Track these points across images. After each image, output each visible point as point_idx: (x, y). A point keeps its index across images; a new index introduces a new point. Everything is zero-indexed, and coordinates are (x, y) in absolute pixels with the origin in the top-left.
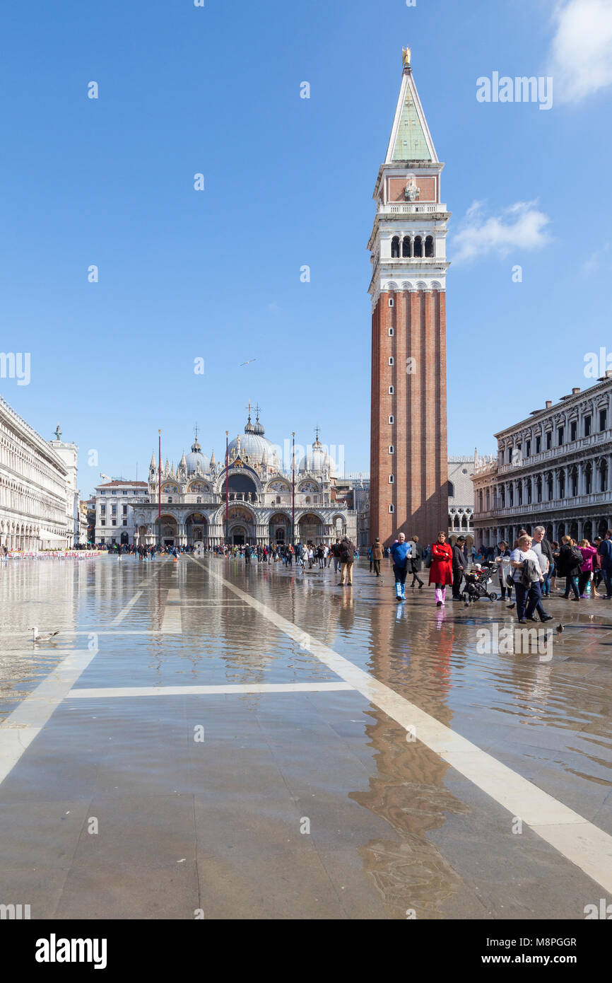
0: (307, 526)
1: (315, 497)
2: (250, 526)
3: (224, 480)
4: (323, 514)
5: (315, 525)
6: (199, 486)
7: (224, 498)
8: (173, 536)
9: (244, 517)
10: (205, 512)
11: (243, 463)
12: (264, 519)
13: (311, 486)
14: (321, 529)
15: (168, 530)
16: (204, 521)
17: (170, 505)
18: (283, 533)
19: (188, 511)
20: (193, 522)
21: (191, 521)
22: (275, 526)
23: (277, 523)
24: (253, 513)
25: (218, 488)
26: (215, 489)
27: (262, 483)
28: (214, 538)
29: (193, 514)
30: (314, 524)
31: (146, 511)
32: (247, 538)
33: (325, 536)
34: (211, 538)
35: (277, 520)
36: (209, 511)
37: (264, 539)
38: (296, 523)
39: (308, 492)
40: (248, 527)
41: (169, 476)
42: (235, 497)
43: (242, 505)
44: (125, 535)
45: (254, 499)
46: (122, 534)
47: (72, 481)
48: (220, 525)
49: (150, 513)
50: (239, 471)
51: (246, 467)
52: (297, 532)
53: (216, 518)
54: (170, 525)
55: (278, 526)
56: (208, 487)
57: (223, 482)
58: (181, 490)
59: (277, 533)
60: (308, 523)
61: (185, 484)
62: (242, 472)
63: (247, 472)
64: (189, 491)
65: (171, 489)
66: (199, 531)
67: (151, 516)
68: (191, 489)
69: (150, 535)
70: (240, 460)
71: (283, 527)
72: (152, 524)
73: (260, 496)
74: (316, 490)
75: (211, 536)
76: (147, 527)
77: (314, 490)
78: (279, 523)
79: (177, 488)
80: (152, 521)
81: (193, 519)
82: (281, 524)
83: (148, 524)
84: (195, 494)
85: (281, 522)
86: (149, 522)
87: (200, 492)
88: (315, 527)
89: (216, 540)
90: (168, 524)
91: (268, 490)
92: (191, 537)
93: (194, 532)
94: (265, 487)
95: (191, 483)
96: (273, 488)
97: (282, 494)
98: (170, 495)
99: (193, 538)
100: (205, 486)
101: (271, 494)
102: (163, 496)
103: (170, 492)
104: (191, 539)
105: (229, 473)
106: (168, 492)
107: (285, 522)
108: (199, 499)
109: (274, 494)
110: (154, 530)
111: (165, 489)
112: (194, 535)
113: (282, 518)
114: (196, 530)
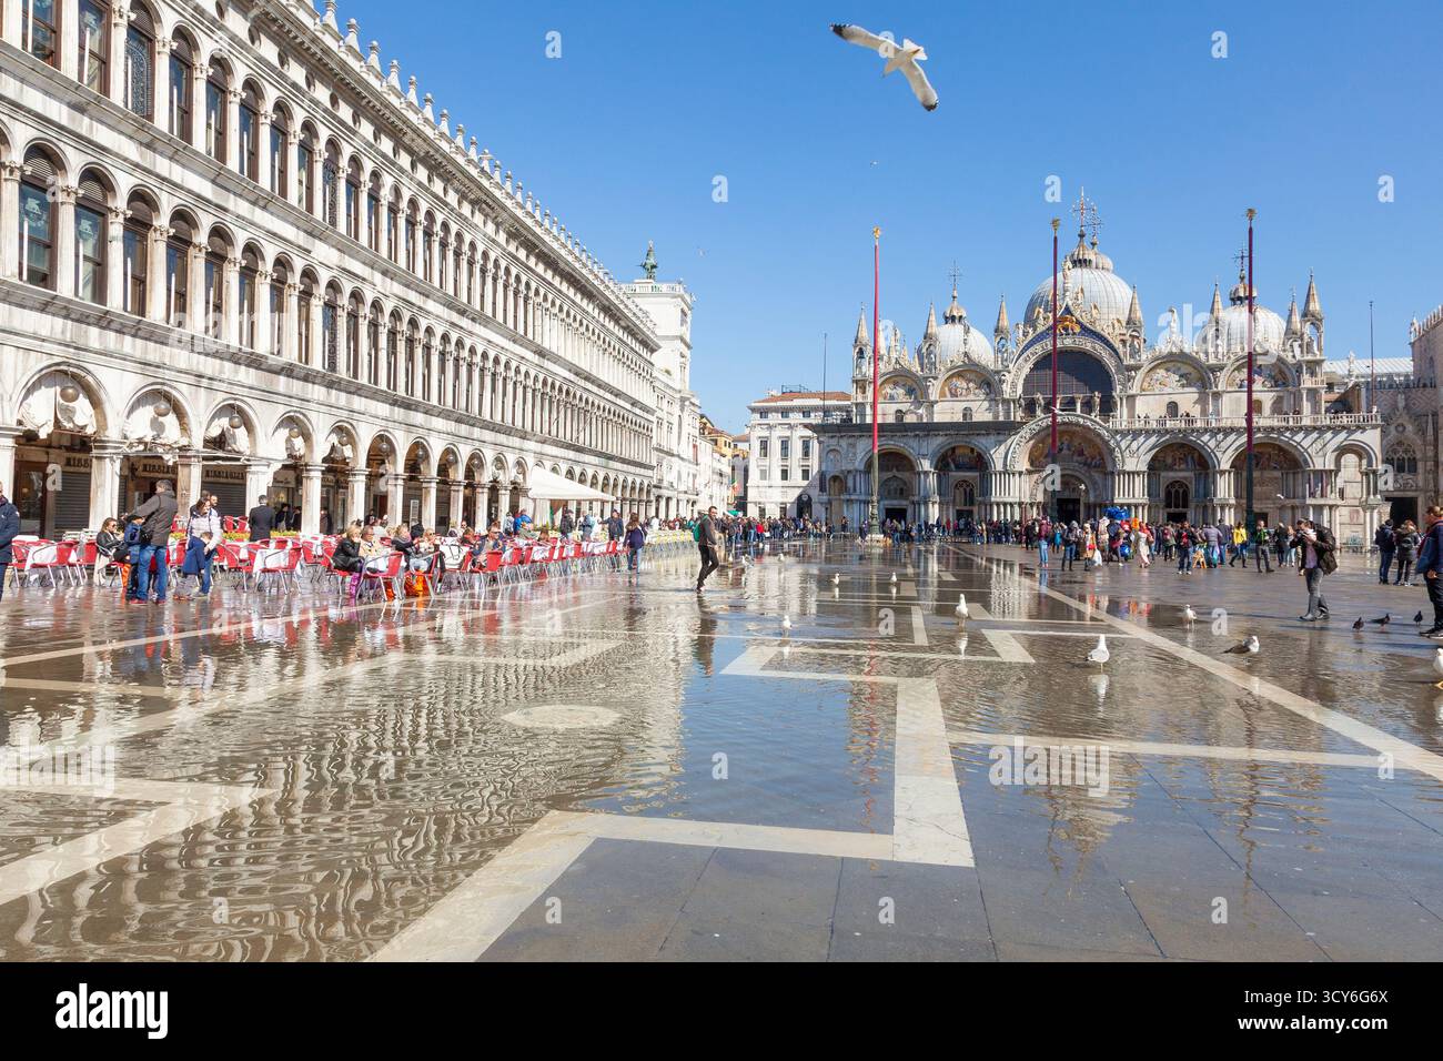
0: (1256, 473)
1: (1278, 400)
2: (1097, 476)
3: (1030, 365)
4: (1305, 444)
5: (1277, 474)
6: (968, 383)
7: (1030, 408)
8: (907, 499)
9: (1081, 453)
10: (981, 442)
11: (1078, 322)
12: (1135, 458)
13: (1267, 372)
14: (1297, 480)
15: (894, 485)
16: (980, 463)
17: (900, 428)
18: (1186, 494)
19: (940, 440)
20: (953, 466)
21: (948, 464)
22: (1163, 474)
23: (1170, 468)
24: (1107, 443)
25: (1014, 385)
26: (1006, 388)
27: (1130, 368)
28: (1005, 504)
29: (953, 449)
30: (1275, 468)
31: (844, 443)
32: (1088, 506)
33: (1309, 501)
34: (998, 504)
35: (1169, 461)
36: (992, 438)
37: (1136, 506)
38: (1225, 465)
40: (1092, 478)
41: (897, 362)
42: (1058, 405)
43: (1078, 424)
44: (805, 499)
45: (1108, 407)
46: (800, 498)
47: (676, 372)
48: (1020, 473)
49: (854, 446)
50: (1068, 342)
51: (1087, 331)
52: (1224, 488)
53: (1011, 454)
54: (899, 475)
55: (1171, 474)
56: (990, 384)
57: (1026, 370)
58: (925, 393)
59: (1168, 494)
60: (1258, 466)
61: (935, 378)
62: (1076, 345)
63: (1088, 345)
64: (942, 394)
65: (902, 392)
66: (968, 490)
67: (855, 454)
68: (950, 390)
69: (853, 497)
70: (1072, 315)
71: (1185, 478)
72: (857, 471)
73: (1124, 401)
74: (1280, 383)
75: (998, 500)
76: (846, 477)
77: (1276, 382)
78: (1176, 467)
79: (914, 389)
80: (857, 463)
81: (953, 460)
82: (1181, 470)
83: (849, 472)
84: (959, 399)
85: (1183, 466)
86: (850, 467)
87: (971, 397)
88: (1276, 478)
89: (1009, 508)
90: (894, 470)
91: (1146, 385)
92: (948, 502)
93: (955, 489)
94: (1137, 379)
95: (949, 375)
96: (1157, 380)
97: (1182, 394)
98: (898, 405)
99: (953, 504)
100: (981, 382)
101: (1152, 397)
102: (882, 409)
103: (901, 398)
104: (945, 507)
105: (1042, 348)
106: (894, 399)
107: (1190, 465)
108: (967, 414)
109: (1159, 395)
110: (862, 485)
111: (889, 390)
112: (954, 497)
113: (1181, 454)
114: (959, 485)
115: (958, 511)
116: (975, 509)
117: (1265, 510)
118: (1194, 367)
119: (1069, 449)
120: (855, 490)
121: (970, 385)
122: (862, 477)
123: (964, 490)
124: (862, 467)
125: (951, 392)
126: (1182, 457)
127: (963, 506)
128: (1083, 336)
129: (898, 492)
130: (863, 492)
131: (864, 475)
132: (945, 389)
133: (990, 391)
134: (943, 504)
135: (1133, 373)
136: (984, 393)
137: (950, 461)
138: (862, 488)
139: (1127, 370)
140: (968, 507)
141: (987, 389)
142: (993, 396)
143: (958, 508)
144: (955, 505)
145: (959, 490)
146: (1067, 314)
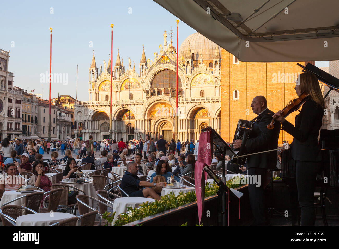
2: (174, 121)
12: (185, 114)
21: (124, 117)
22: (199, 120)
23: (201, 117)
25: (147, 84)
26: (144, 85)
28: (140, 133)
31: (83, 109)
35: (201, 114)
36: (135, 106)
37: (185, 133)
42: (163, 92)
43: (165, 100)
48: (146, 120)
49: (87, 110)
50: (165, 66)
51: (172, 62)
55: (202, 120)
56: (139, 84)
61: (119, 82)
62: (168, 68)
63: (173, 67)
64: (122, 88)
65: (108, 87)
67: (87, 113)
68: (125, 86)
69: (87, 131)
70: (167, 55)
71: (207, 121)
72: (88, 120)
73: (185, 90)
75: (137, 131)
76: (85, 123)
78: (204, 117)
80: (88, 117)
82: (205, 118)
83: (85, 121)
84: (128, 90)
85: (206, 116)
86: (86, 119)
87: (132, 89)
90: (105, 120)
91: (193, 83)
92: (124, 133)
93: (126, 127)
94: (189, 81)
95: (124, 80)
96: (197, 81)
97: (206, 87)
98: (107, 92)
99: (126, 133)
100: (136, 83)
101: (195, 88)
102: (101, 94)
103: (108, 90)
104: (123, 134)
105: (157, 69)
106: (105, 90)
107: (208, 116)
108: (131, 96)
109: (198, 88)
110: (91, 126)
111: (103, 87)
112: (126, 131)
113: (205, 111)
114: (129, 125)
115: (128, 136)
116: (134, 135)
118: (210, 76)
120: (88, 128)
121: (132, 84)
122: (91, 123)
123: (131, 127)
124: (90, 119)
125: (125, 87)
126: (206, 112)
127: (130, 133)
128: (171, 64)
129: (108, 128)
130: (91, 129)
131: (91, 122)
132: (123, 86)
133: (139, 87)
134: (123, 133)
135: (187, 79)
136: (137, 88)
137: (125, 115)
138: (91, 127)
139: (185, 77)
140: (131, 135)
141: (138, 86)
142: (140, 89)
143: (128, 135)
144: (127, 134)
145: (128, 127)
146: (165, 55)
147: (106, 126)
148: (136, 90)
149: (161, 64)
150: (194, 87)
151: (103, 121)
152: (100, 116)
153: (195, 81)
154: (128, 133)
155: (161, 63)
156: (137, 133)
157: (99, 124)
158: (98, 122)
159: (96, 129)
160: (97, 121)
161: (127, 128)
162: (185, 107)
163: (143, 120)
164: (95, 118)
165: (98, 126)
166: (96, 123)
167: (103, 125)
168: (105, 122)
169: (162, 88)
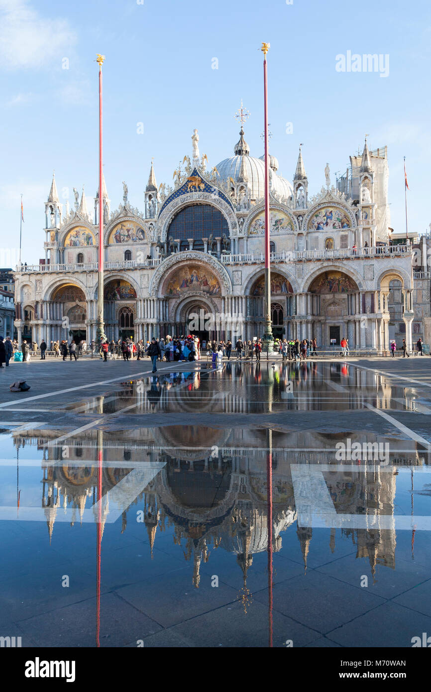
0: (329, 297)
1: (344, 238)
2: (216, 301)
3: (169, 216)
4: (358, 270)
5: (345, 296)
6: (128, 231)
9: (206, 283)
10: (131, 276)
11: (202, 181)
12: (240, 286)
13: (335, 217)
14: (357, 302)
16: (133, 293)
18: (281, 313)
20: (118, 296)
21: (115, 295)
25: (158, 232)
27: (240, 216)
28: (148, 325)
29: (118, 283)
30: (343, 291)
36: (139, 273)
38: (302, 290)
39: (329, 228)
40: (212, 302)
41: (77, 215)
42: (191, 245)
43: (198, 260)
48: (159, 299)
50: (196, 197)
51: (210, 189)
53: (151, 286)
56: (143, 232)
57: (168, 220)
60: (332, 290)
62: (201, 200)
63: (210, 198)
65: (82, 239)
66: (130, 314)
67: (41, 288)
68: (116, 237)
69: (41, 322)
70: (199, 176)
71: (281, 301)
72: (44, 302)
73: (236, 242)
74: (345, 224)
75: (143, 321)
76: (36, 306)
77: (342, 224)
79: (91, 237)
80: (43, 296)
81: (119, 292)
82: (278, 295)
83: (37, 302)
84: (122, 243)
85: (279, 292)
86: (38, 299)
87: (131, 242)
88: (344, 299)
89: (150, 328)
90: (77, 301)
91: (252, 229)
92: (115, 324)
93: (119, 314)
94: (244, 224)
95: (113, 225)
96: (260, 225)
97: (277, 235)
98: (80, 249)
99: (118, 326)
100: (138, 230)
101: (257, 238)
102: (69, 253)
103: (81, 244)
104: (113, 328)
105: (179, 202)
106: (76, 245)
107: (284, 291)
108: (128, 255)
109: (261, 237)
110: (48, 312)
111: (73, 239)
112: (119, 321)
113: (277, 282)
114: (123, 311)
115: (123, 331)
116: (136, 328)
117: (337, 325)
118: (285, 214)
119: (198, 281)
120: (42, 316)
121: (130, 233)
122: (48, 306)
123: (127, 314)
124: (48, 299)
125: (116, 239)
126: (278, 284)
127: (126, 327)
128: (207, 191)
129: (81, 317)
130: (49, 318)
131: (50, 304)
132: (113, 236)
133: (144, 237)
134: (111, 326)
135: (242, 220)
136: (140, 239)
137: (117, 292)
138: (48, 315)
139: (237, 217)
140: (129, 328)
141: (142, 236)
142: (145, 241)
143: (122, 329)
144: (120, 327)
145: (123, 314)
146: (196, 175)
147: (79, 312)
148: (137, 244)
149: (188, 192)
150: (253, 235)
151: (74, 304)
152: (67, 294)
153: (256, 225)
154: (123, 326)
155: (189, 190)
156: (143, 325)
157: (65, 309)
158: (62, 305)
159: (58, 318)
160: (60, 303)
161: (121, 315)
162: (240, 273)
163: (153, 300)
164: (56, 297)
165: (62, 312)
166: (58, 307)
167: (73, 311)
168: (77, 305)
169: (189, 240)
